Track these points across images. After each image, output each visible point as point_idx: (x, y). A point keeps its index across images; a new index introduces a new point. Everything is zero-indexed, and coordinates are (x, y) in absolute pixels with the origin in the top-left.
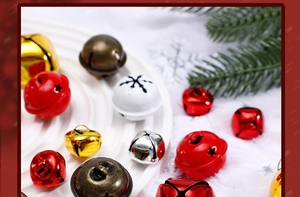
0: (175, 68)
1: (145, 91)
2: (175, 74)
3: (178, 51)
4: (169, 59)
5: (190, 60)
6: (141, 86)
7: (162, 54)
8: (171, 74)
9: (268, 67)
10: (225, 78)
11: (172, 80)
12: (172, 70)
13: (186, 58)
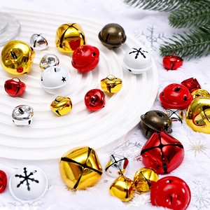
0: (152, 42)
1: (145, 57)
2: (152, 46)
3: (152, 32)
4: (147, 37)
5: (159, 37)
6: (142, 54)
7: (143, 34)
8: (150, 46)
9: (207, 42)
10: (182, 49)
11: (151, 49)
12: (150, 43)
13: (157, 36)
